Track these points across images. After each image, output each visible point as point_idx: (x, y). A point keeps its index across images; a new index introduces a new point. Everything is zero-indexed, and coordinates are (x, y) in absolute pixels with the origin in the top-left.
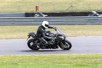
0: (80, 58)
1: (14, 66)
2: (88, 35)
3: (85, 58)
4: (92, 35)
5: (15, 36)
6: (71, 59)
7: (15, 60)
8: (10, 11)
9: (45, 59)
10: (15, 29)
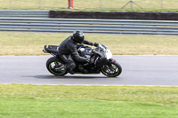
0: (144, 92)
1: (29, 101)
2: (159, 53)
3: (152, 92)
4: (165, 53)
5: (31, 51)
6: (128, 93)
7: (31, 93)
8: (22, 7)
9: (83, 92)
10: (31, 39)
